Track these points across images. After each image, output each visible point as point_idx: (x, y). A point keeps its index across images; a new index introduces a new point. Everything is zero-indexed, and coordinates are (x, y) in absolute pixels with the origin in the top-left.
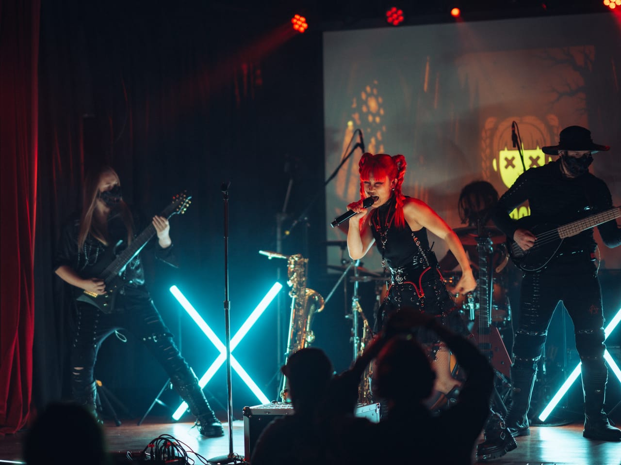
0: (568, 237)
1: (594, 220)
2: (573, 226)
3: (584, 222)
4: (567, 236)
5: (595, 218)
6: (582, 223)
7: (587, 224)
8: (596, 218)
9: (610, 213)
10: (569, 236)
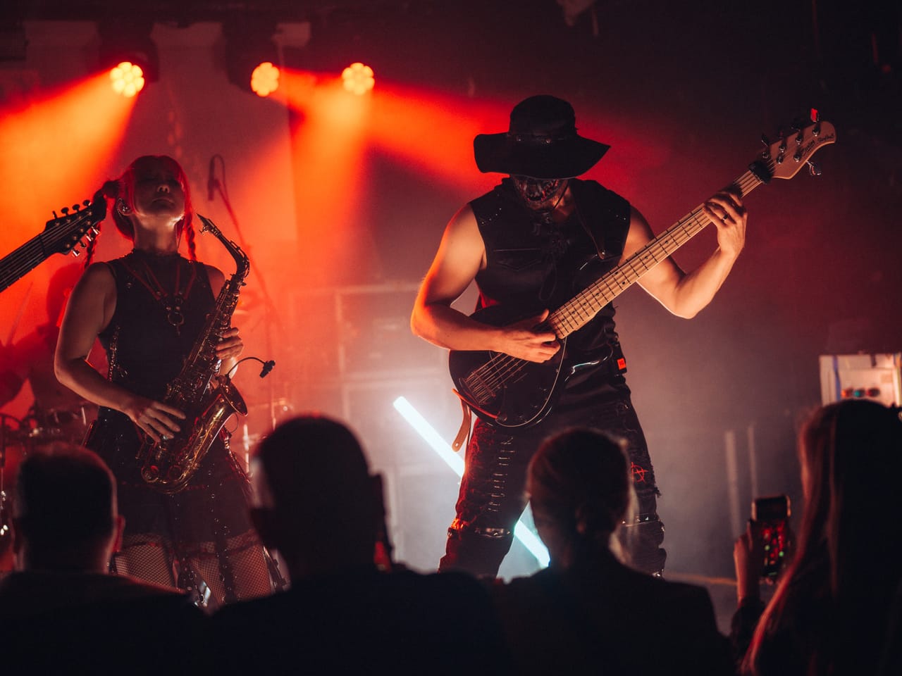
0: (574, 332)
1: (615, 280)
2: (578, 305)
3: (597, 290)
4: (571, 331)
5: (616, 276)
6: (594, 293)
7: (604, 292)
8: (620, 273)
9: (644, 256)
10: (576, 328)
